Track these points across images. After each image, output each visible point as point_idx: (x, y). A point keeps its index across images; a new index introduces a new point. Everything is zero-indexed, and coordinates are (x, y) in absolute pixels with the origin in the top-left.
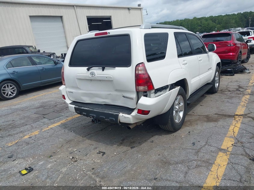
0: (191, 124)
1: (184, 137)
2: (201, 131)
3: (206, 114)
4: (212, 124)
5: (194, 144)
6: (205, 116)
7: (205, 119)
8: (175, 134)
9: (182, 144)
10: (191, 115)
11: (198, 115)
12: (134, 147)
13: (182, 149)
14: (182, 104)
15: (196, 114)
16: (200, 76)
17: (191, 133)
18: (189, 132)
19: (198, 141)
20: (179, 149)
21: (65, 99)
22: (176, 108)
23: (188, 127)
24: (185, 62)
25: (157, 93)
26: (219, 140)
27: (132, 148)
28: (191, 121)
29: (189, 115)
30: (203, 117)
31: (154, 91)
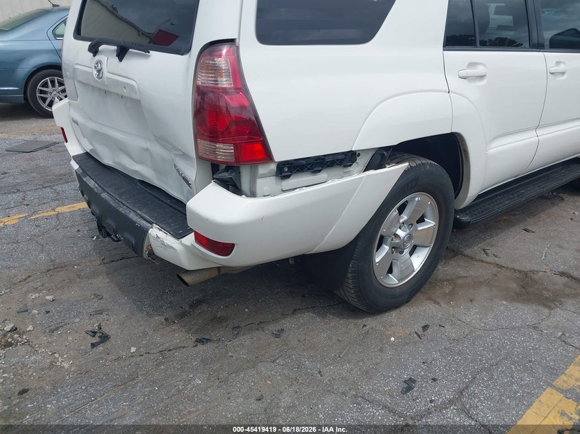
0: (451, 295)
1: (392, 345)
2: (471, 332)
3: (526, 266)
4: (525, 313)
5: (409, 385)
6: (520, 272)
7: (514, 285)
8: (372, 322)
9: (367, 373)
10: (472, 258)
11: (497, 265)
12: (208, 340)
13: (356, 396)
14: (430, 223)
15: (491, 259)
16: (540, 132)
17: (429, 331)
18: (425, 327)
19: (432, 376)
20: (343, 393)
21: (67, 142)
22: (396, 236)
23: (436, 302)
24: (480, 70)
25: (288, 177)
26: (515, 393)
27: (201, 341)
28: (459, 281)
29: (468, 256)
30: (509, 273)
31: (273, 167)
